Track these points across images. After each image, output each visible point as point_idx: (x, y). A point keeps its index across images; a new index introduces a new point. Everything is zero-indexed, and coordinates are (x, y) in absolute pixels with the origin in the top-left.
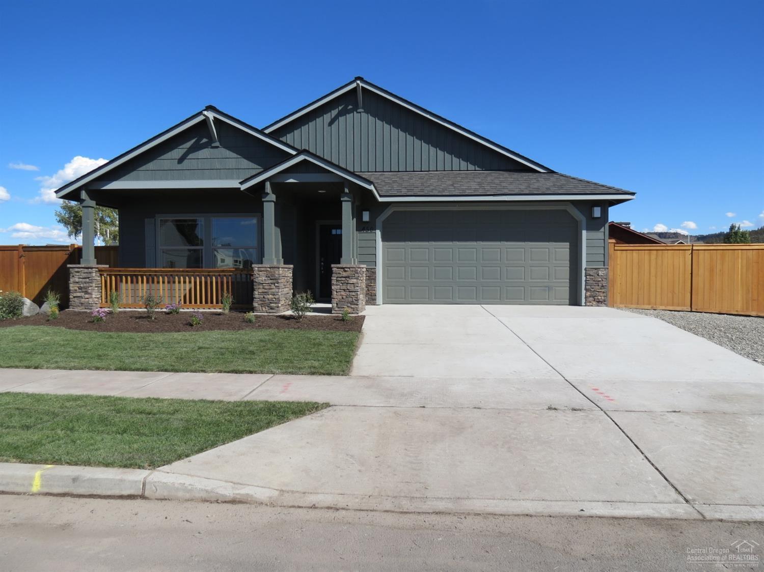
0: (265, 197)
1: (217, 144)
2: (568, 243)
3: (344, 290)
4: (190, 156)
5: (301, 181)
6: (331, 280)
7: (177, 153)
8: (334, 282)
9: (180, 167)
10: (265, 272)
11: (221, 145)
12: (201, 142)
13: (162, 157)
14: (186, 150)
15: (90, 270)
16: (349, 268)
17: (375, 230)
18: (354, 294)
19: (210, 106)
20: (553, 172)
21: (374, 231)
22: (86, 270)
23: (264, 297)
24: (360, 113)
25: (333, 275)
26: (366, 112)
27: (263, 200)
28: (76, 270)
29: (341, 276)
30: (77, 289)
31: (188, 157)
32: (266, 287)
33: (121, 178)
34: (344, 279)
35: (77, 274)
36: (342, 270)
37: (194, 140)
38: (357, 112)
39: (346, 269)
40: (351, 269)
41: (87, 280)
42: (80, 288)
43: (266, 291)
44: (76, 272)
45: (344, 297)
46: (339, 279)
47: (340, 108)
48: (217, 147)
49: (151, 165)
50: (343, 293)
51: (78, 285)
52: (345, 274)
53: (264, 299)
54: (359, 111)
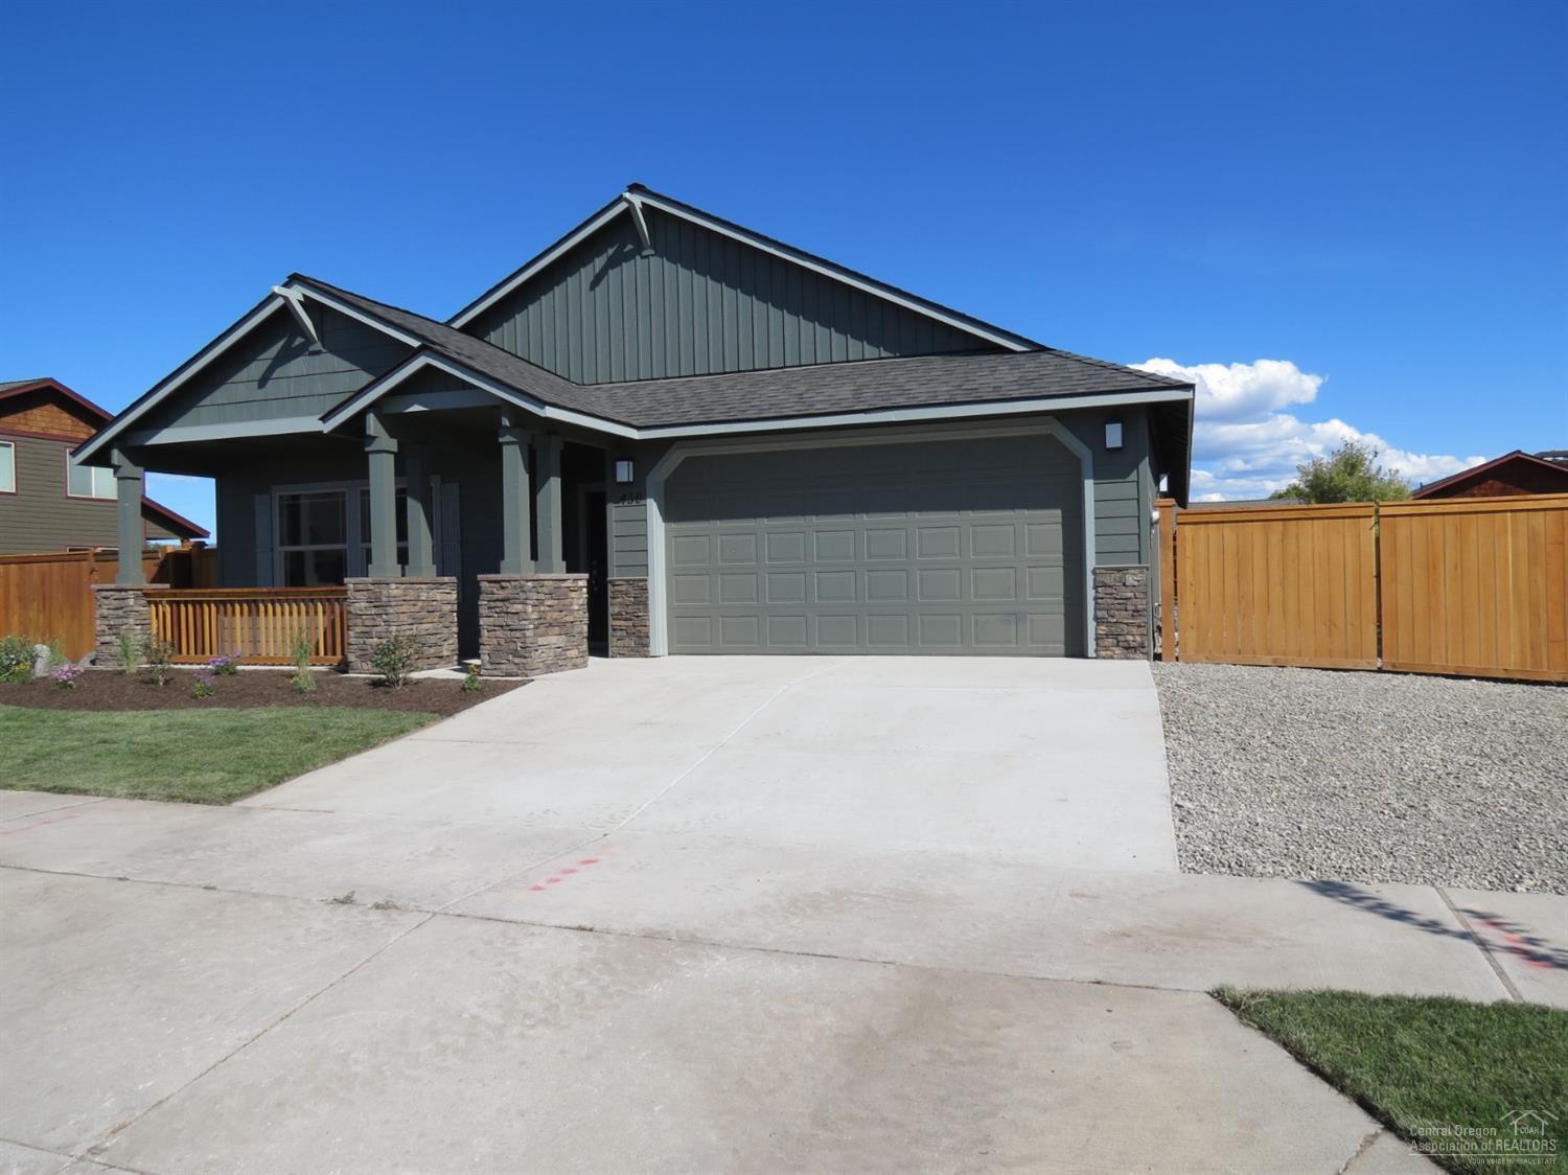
0: (369, 445)
1: (318, 346)
2: (1059, 512)
3: (501, 626)
4: (278, 373)
5: (434, 408)
6: (477, 607)
7: (256, 369)
8: (483, 611)
9: (261, 394)
10: (365, 593)
11: (324, 346)
12: (293, 345)
13: (234, 379)
14: (270, 361)
15: (123, 593)
16: (509, 581)
17: (645, 499)
18: (518, 634)
19: (295, 274)
20: (1042, 349)
21: (642, 502)
22: (117, 595)
23: (364, 643)
24: (647, 257)
25: (482, 596)
26: (658, 254)
27: (367, 449)
28: (105, 594)
29: (495, 597)
30: (106, 628)
31: (274, 376)
32: (368, 623)
33: (172, 423)
34: (499, 604)
35: (106, 601)
36: (498, 585)
37: (281, 344)
38: (643, 257)
39: (504, 584)
40: (513, 583)
41: (120, 612)
42: (110, 627)
43: (367, 629)
44: (104, 598)
45: (502, 641)
46: (492, 604)
47: (610, 251)
48: (318, 353)
49: (219, 396)
50: (499, 633)
51: (107, 622)
52: (502, 594)
53: (364, 647)
54: (645, 253)
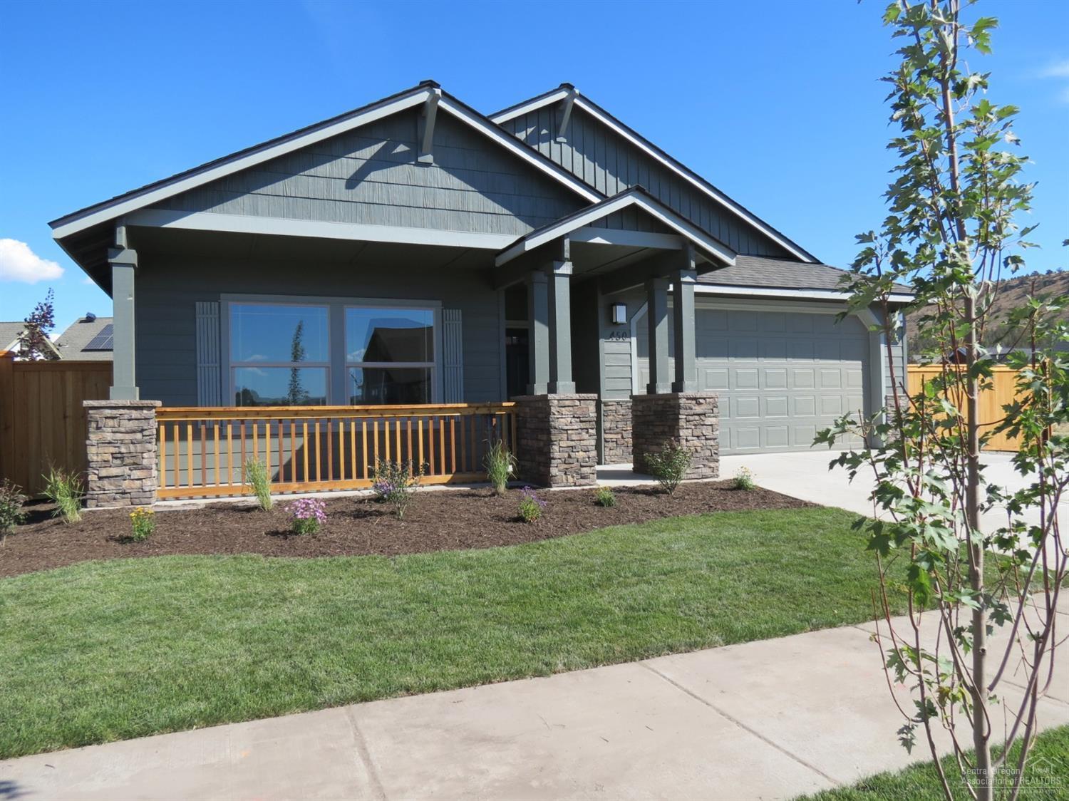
1: (429, 158)
3: (698, 437)
4: (374, 176)
6: (677, 419)
7: (347, 165)
8: (682, 423)
9: (349, 195)
10: (571, 408)
11: (435, 161)
12: (395, 151)
13: (312, 171)
14: (362, 163)
15: (145, 412)
16: (704, 399)
17: (630, 337)
18: (712, 443)
19: (431, 81)
20: (818, 262)
21: (628, 340)
22: (135, 414)
23: (570, 457)
24: (560, 143)
25: (682, 411)
26: (571, 144)
27: (555, 272)
28: (108, 412)
29: (692, 412)
30: (110, 458)
31: (368, 178)
32: (574, 437)
34: (697, 418)
35: (110, 422)
36: (694, 402)
37: (377, 147)
38: (556, 142)
39: (701, 401)
40: (708, 400)
41: (139, 436)
42: (118, 456)
43: (572, 444)
44: (106, 418)
45: (699, 449)
46: (691, 418)
47: (530, 130)
48: (427, 165)
50: (697, 442)
51: (113, 450)
52: (698, 409)
53: (571, 461)
54: (558, 140)
